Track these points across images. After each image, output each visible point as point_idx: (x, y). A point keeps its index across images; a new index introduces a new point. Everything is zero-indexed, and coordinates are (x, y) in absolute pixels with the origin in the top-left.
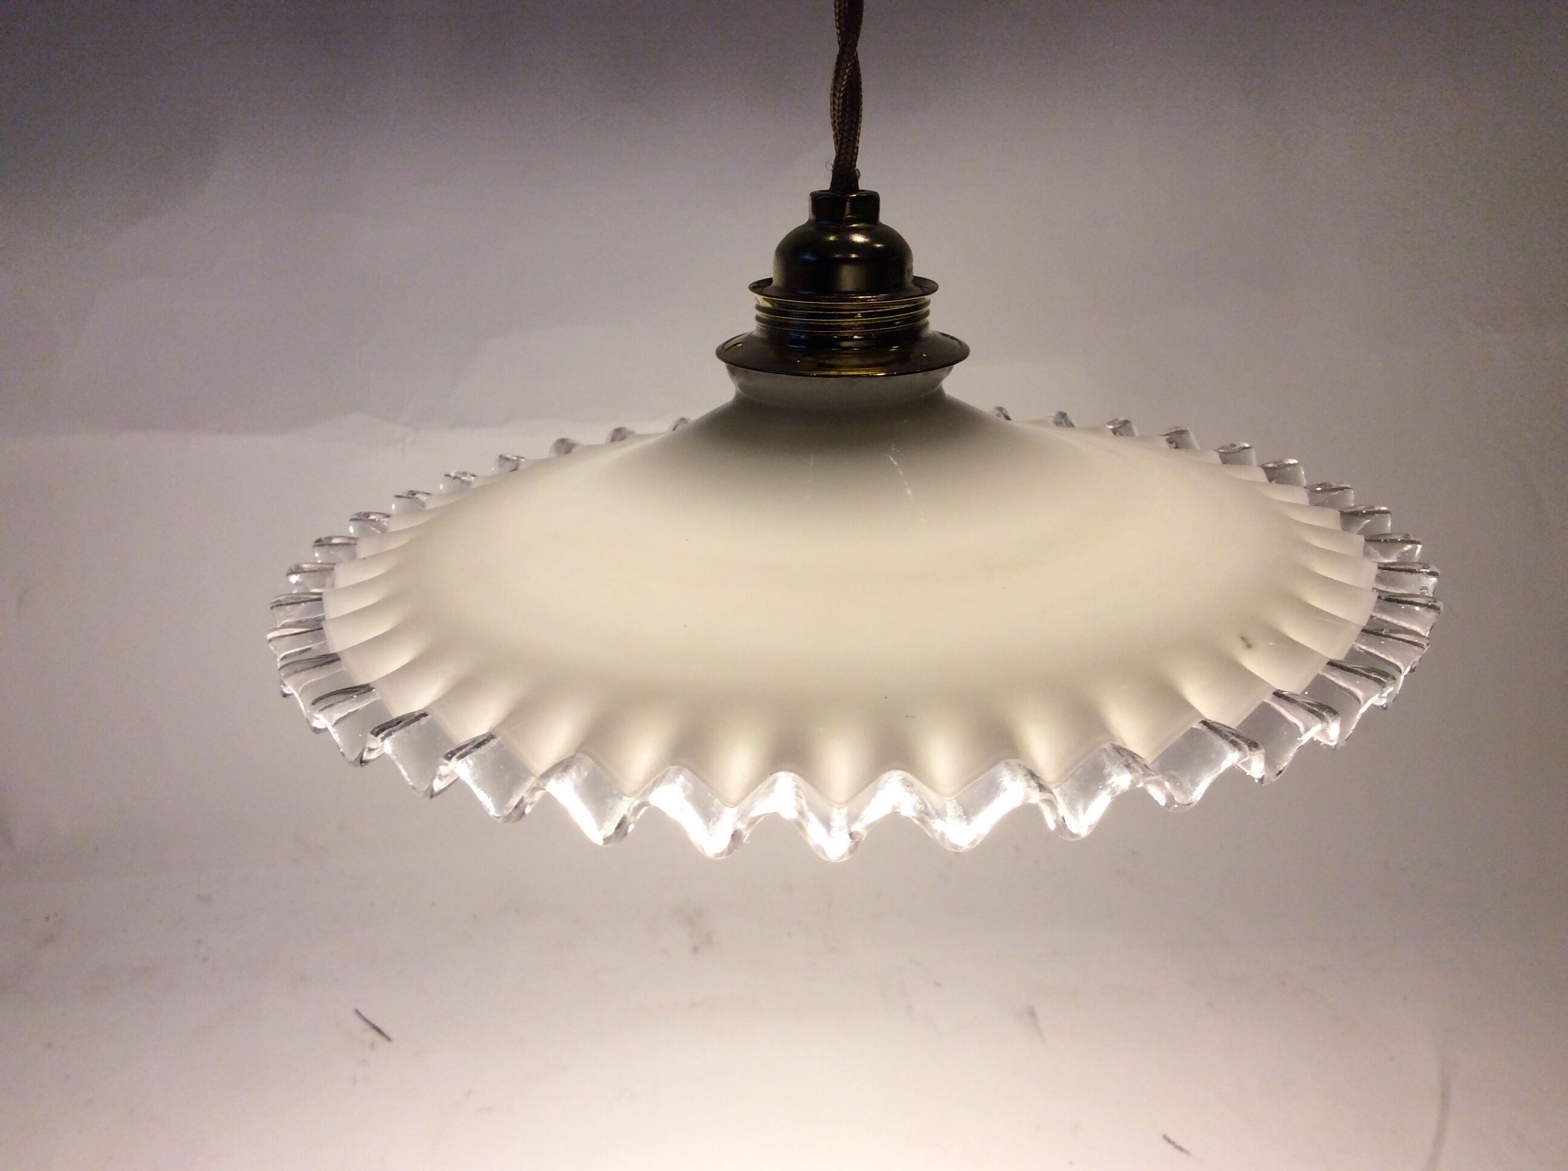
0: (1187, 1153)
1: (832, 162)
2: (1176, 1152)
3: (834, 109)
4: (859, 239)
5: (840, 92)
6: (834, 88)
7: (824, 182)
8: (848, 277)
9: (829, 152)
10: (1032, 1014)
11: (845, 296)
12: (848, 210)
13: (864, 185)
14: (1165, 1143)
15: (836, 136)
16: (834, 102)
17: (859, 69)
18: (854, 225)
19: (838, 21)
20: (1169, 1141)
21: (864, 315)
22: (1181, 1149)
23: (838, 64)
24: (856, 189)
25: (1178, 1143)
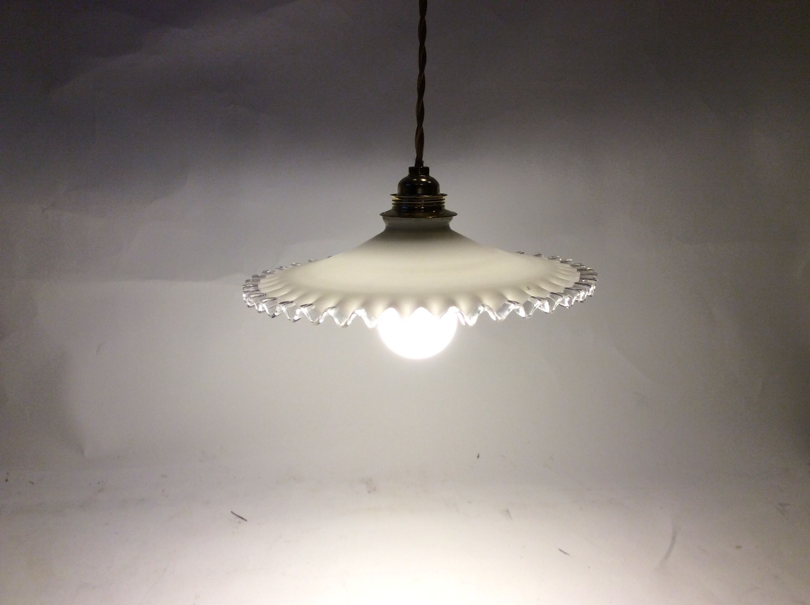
0: (568, 554)
1: (415, 158)
2: (564, 555)
3: (416, 143)
4: (424, 180)
5: (417, 138)
6: (416, 137)
7: (413, 165)
8: (420, 191)
9: (414, 155)
10: (508, 511)
11: (420, 195)
12: (419, 172)
13: (425, 165)
14: (560, 552)
15: (416, 151)
16: (416, 141)
17: (423, 132)
18: (421, 176)
19: (417, 118)
20: (561, 551)
21: (425, 201)
22: (566, 553)
23: (417, 130)
24: (423, 166)
25: (565, 551)
